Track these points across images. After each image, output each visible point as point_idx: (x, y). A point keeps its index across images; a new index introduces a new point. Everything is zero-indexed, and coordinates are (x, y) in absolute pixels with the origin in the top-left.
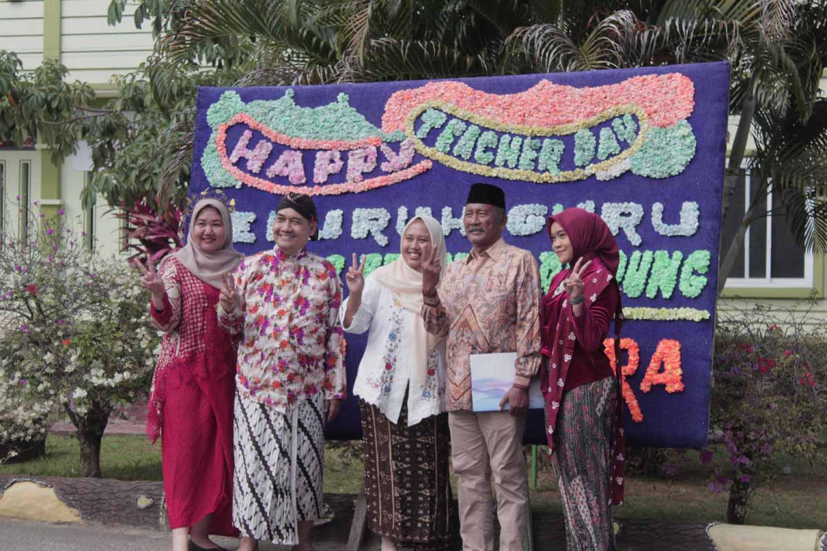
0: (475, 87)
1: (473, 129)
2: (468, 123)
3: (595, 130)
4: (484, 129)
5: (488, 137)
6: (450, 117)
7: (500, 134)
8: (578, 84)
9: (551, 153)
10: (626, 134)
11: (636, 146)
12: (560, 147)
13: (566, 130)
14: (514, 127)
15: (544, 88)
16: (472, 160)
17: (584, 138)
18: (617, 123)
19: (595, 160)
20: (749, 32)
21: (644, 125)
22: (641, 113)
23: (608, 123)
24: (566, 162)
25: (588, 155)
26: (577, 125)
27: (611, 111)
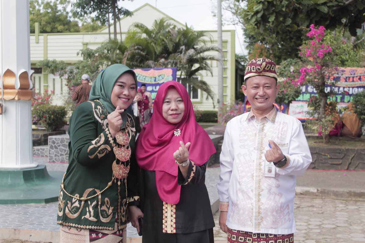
0: (142, 70)
1: (142, 76)
2: (141, 75)
3: (159, 76)
4: (143, 76)
5: (144, 77)
6: (139, 74)
7: (146, 77)
8: (157, 70)
9: (153, 79)
10: (163, 77)
11: (164, 78)
12: (154, 79)
13: (155, 76)
14: (148, 75)
15: (152, 71)
16: (142, 80)
17: (157, 77)
18: (162, 75)
19: (159, 80)
20: (180, 62)
21: (166, 76)
22: (165, 74)
23: (161, 75)
24: (155, 81)
25: (158, 80)
26: (157, 76)
27: (161, 74)
